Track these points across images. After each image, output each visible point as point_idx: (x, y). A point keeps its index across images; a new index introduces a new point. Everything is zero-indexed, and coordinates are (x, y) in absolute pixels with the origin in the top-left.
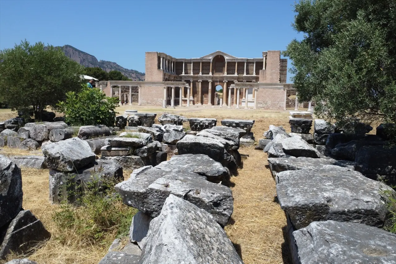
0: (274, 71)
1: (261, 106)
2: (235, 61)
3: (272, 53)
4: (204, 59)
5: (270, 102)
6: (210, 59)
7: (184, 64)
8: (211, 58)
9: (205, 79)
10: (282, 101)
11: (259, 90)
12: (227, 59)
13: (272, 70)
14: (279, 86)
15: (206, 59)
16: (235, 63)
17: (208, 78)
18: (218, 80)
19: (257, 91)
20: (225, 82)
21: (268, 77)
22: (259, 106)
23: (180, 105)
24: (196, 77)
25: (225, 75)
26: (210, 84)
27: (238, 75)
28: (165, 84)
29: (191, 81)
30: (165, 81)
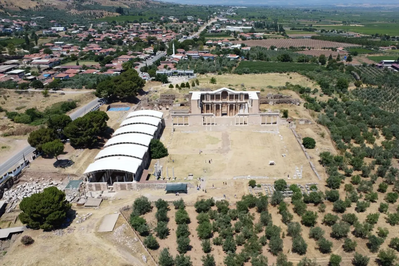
3: (255, 101)
6: (220, 93)
7: (205, 96)
10: (260, 122)
11: (249, 117)
12: (229, 94)
13: (255, 108)
14: (258, 115)
15: (218, 93)
16: (233, 94)
17: (219, 103)
18: (224, 104)
20: (229, 105)
21: (253, 111)
22: (249, 124)
23: (211, 125)
24: (212, 102)
25: (228, 101)
26: (220, 107)
27: (235, 102)
28: (203, 115)
29: (210, 105)
30: (202, 114)
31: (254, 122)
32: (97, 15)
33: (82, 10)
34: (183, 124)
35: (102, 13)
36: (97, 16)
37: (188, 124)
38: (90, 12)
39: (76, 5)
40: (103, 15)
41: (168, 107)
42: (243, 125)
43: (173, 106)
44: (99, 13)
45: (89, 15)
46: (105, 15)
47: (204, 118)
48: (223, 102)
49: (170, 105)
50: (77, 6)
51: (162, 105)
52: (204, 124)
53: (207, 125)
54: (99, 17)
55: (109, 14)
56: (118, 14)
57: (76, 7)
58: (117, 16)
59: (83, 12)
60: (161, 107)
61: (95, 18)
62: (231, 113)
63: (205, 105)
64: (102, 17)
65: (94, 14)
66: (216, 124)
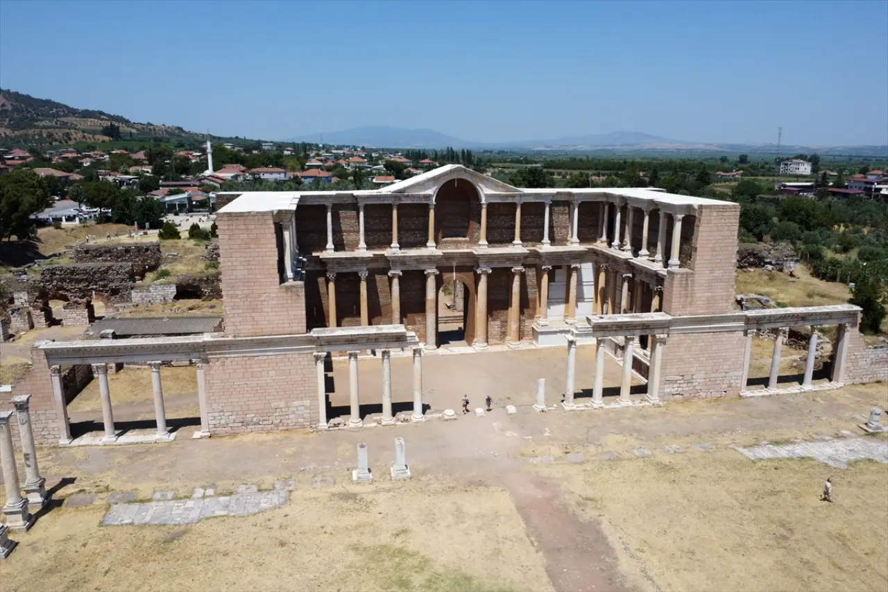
0: (717, 273)
1: (674, 391)
2: (516, 200)
3: (715, 214)
4: (408, 196)
5: (702, 375)
6: (428, 197)
7: (329, 214)
8: (431, 191)
9: (413, 267)
10: (735, 370)
11: (669, 342)
12: (487, 196)
13: (712, 271)
14: (730, 325)
15: (413, 196)
16: (514, 206)
17: (424, 262)
18: (454, 264)
19: (665, 343)
20: (484, 272)
21: (701, 294)
22: (667, 390)
23: (386, 416)
24: (376, 258)
25: (482, 248)
26: (431, 284)
27: (525, 250)
28: (318, 342)
29: (364, 274)
30: (316, 332)
31: (699, 378)
32: (57, 137)
33: (23, 129)
34: (151, 424)
35: (68, 135)
36: (56, 140)
37: (196, 421)
38: (41, 132)
39: (10, 121)
40: (70, 139)
41: (100, 308)
42: (626, 400)
43: (129, 299)
44: (61, 134)
45: (37, 137)
46: (75, 139)
47: (328, 366)
48: (447, 257)
49: (115, 292)
50: (12, 122)
51: (65, 298)
52: (332, 412)
53: (353, 420)
54: (61, 142)
55: (84, 137)
56: (106, 138)
57: (9, 124)
58: (103, 141)
59: (22, 132)
60: (57, 307)
61: (51, 144)
62: (495, 325)
63: (331, 275)
64: (66, 142)
65: (50, 135)
66: (425, 408)
